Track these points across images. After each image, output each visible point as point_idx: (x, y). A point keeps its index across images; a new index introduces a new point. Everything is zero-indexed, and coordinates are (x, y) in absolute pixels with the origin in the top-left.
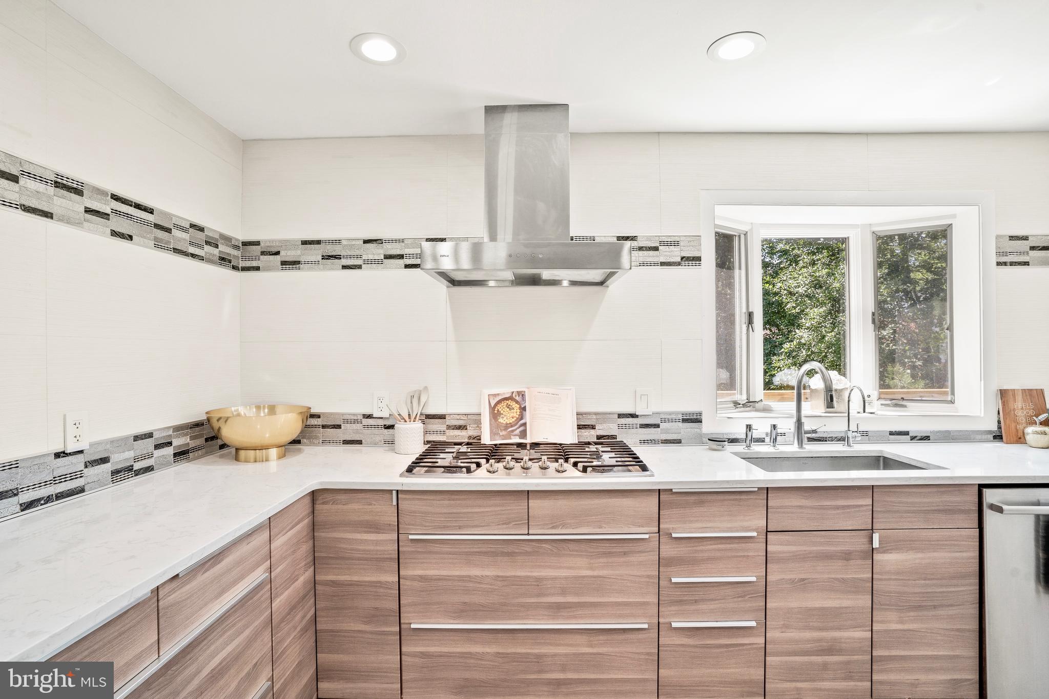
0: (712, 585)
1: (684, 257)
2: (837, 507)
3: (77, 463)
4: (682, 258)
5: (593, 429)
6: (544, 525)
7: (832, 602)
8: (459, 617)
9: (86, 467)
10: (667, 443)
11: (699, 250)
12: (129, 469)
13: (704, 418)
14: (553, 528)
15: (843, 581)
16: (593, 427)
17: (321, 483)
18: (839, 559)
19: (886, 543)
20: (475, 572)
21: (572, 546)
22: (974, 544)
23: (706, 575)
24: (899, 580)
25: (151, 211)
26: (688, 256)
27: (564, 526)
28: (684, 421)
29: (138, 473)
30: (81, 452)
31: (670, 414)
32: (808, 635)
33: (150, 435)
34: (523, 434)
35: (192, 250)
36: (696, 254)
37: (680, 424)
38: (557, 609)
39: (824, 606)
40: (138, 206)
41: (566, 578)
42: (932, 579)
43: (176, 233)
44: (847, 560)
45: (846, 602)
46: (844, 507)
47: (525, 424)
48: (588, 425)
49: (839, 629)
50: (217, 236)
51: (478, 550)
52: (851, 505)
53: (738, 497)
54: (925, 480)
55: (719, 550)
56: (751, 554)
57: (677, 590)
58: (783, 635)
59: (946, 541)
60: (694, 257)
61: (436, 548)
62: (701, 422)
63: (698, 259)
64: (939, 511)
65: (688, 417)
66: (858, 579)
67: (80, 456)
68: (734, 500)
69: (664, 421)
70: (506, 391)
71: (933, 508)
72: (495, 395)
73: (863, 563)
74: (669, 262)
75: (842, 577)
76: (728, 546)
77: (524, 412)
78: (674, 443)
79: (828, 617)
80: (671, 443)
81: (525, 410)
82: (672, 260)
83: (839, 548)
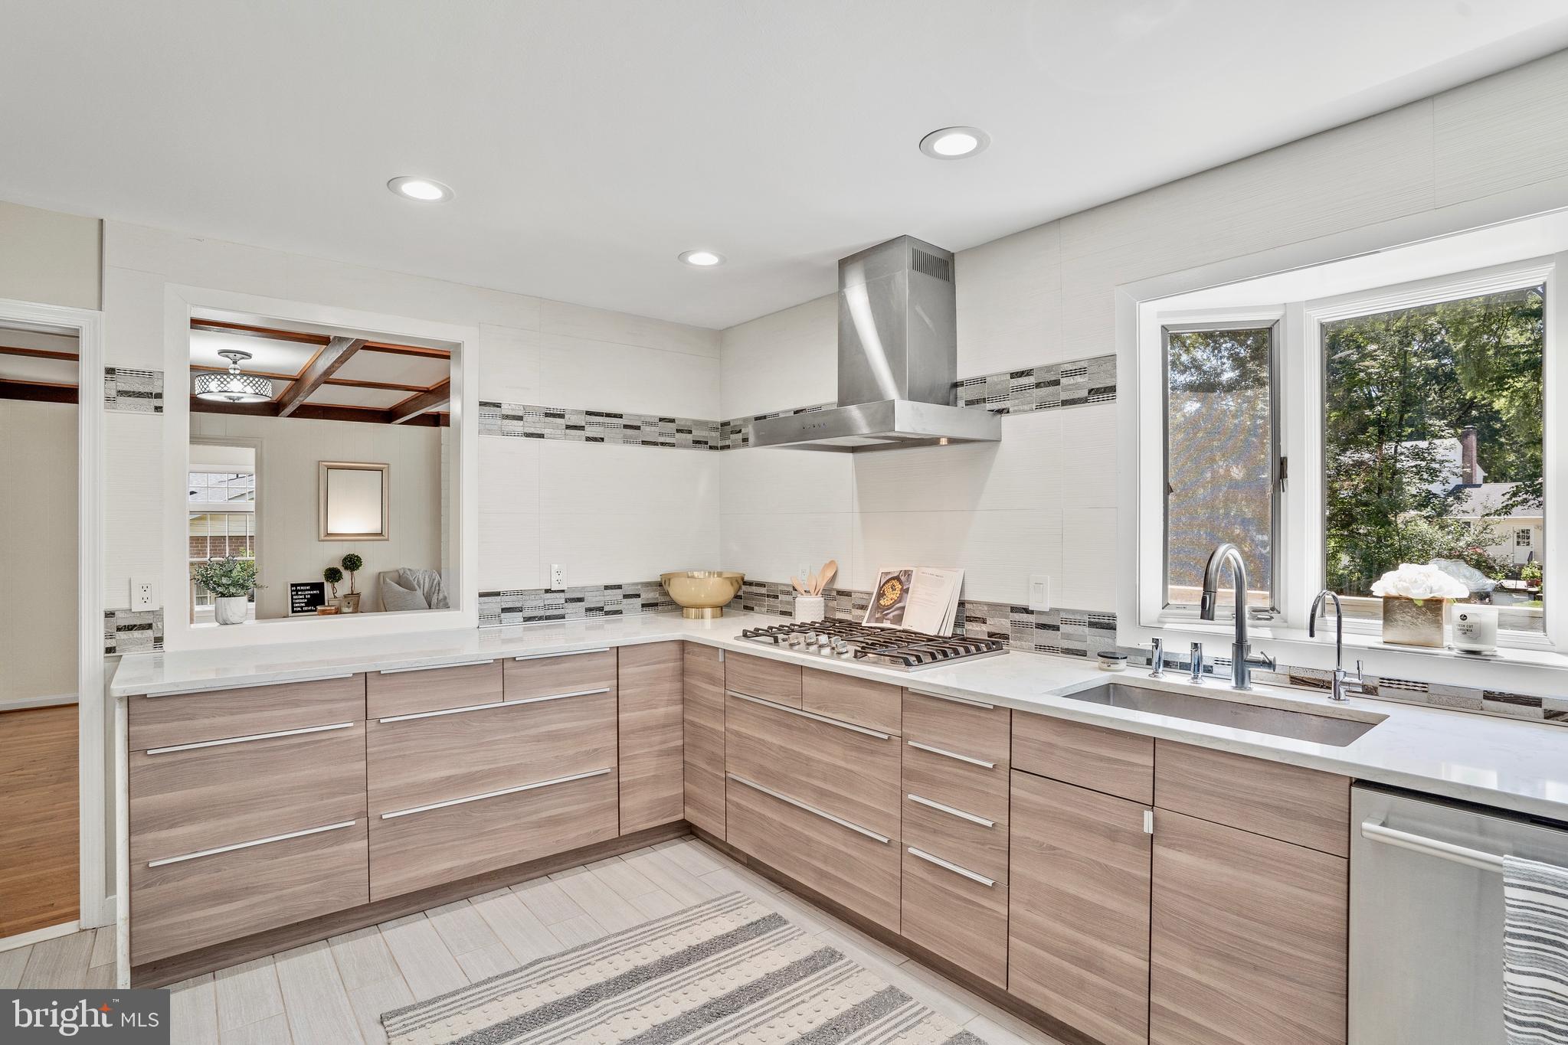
0: (954, 818)
1: (1092, 389)
2: (1101, 759)
3: (560, 599)
4: (1090, 392)
5: (984, 623)
6: (812, 703)
7: (1092, 895)
8: (757, 778)
9: (566, 602)
10: (1068, 653)
11: (1114, 376)
12: (601, 609)
13: (1119, 624)
14: (819, 708)
15: (1107, 869)
16: (984, 622)
17: (684, 635)
18: (1101, 835)
19: (1173, 834)
20: (768, 738)
21: (830, 730)
22: (1338, 884)
23: (941, 802)
24: (1194, 899)
25: (621, 416)
26: (1097, 387)
27: (827, 709)
28: (1092, 625)
29: (608, 613)
30: (563, 591)
31: (1074, 612)
32: (1059, 928)
33: (619, 587)
34: (899, 619)
35: (662, 439)
36: (1109, 383)
37: (1087, 630)
38: (822, 794)
39: (1082, 896)
40: (608, 415)
41: (827, 764)
42: (1251, 919)
43: (646, 429)
44: (1114, 840)
45: (1113, 902)
46: (1109, 760)
47: (903, 608)
48: (979, 618)
49: (1102, 938)
50: (688, 423)
51: (768, 716)
52: (1121, 760)
53: (977, 713)
54: (1228, 745)
55: (956, 775)
56: (991, 791)
57: (917, 810)
58: (1029, 914)
59: (1278, 861)
60: (1105, 388)
61: (746, 707)
62: (1115, 629)
63: (1112, 389)
64: (1266, 806)
65: (1097, 620)
66: (1129, 874)
67: (562, 594)
68: (972, 716)
69: (1066, 622)
70: (895, 570)
71: (1257, 799)
72: (887, 573)
73: (1137, 853)
74: (1073, 399)
75: (1106, 863)
76: (967, 774)
77: (905, 595)
78: (1077, 655)
79: (1083, 913)
80: (1073, 654)
81: (907, 593)
82: (1076, 396)
83: (1102, 819)
